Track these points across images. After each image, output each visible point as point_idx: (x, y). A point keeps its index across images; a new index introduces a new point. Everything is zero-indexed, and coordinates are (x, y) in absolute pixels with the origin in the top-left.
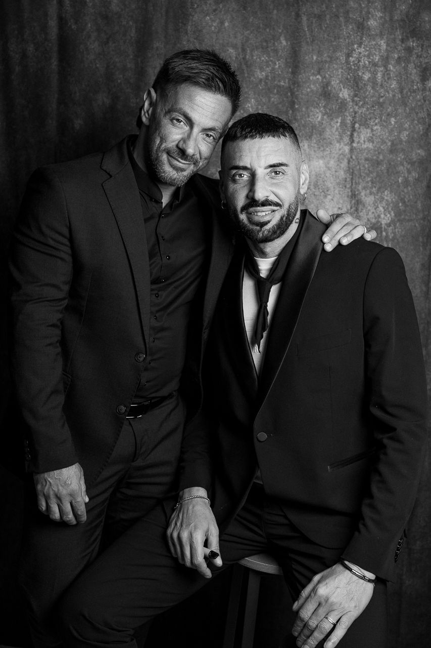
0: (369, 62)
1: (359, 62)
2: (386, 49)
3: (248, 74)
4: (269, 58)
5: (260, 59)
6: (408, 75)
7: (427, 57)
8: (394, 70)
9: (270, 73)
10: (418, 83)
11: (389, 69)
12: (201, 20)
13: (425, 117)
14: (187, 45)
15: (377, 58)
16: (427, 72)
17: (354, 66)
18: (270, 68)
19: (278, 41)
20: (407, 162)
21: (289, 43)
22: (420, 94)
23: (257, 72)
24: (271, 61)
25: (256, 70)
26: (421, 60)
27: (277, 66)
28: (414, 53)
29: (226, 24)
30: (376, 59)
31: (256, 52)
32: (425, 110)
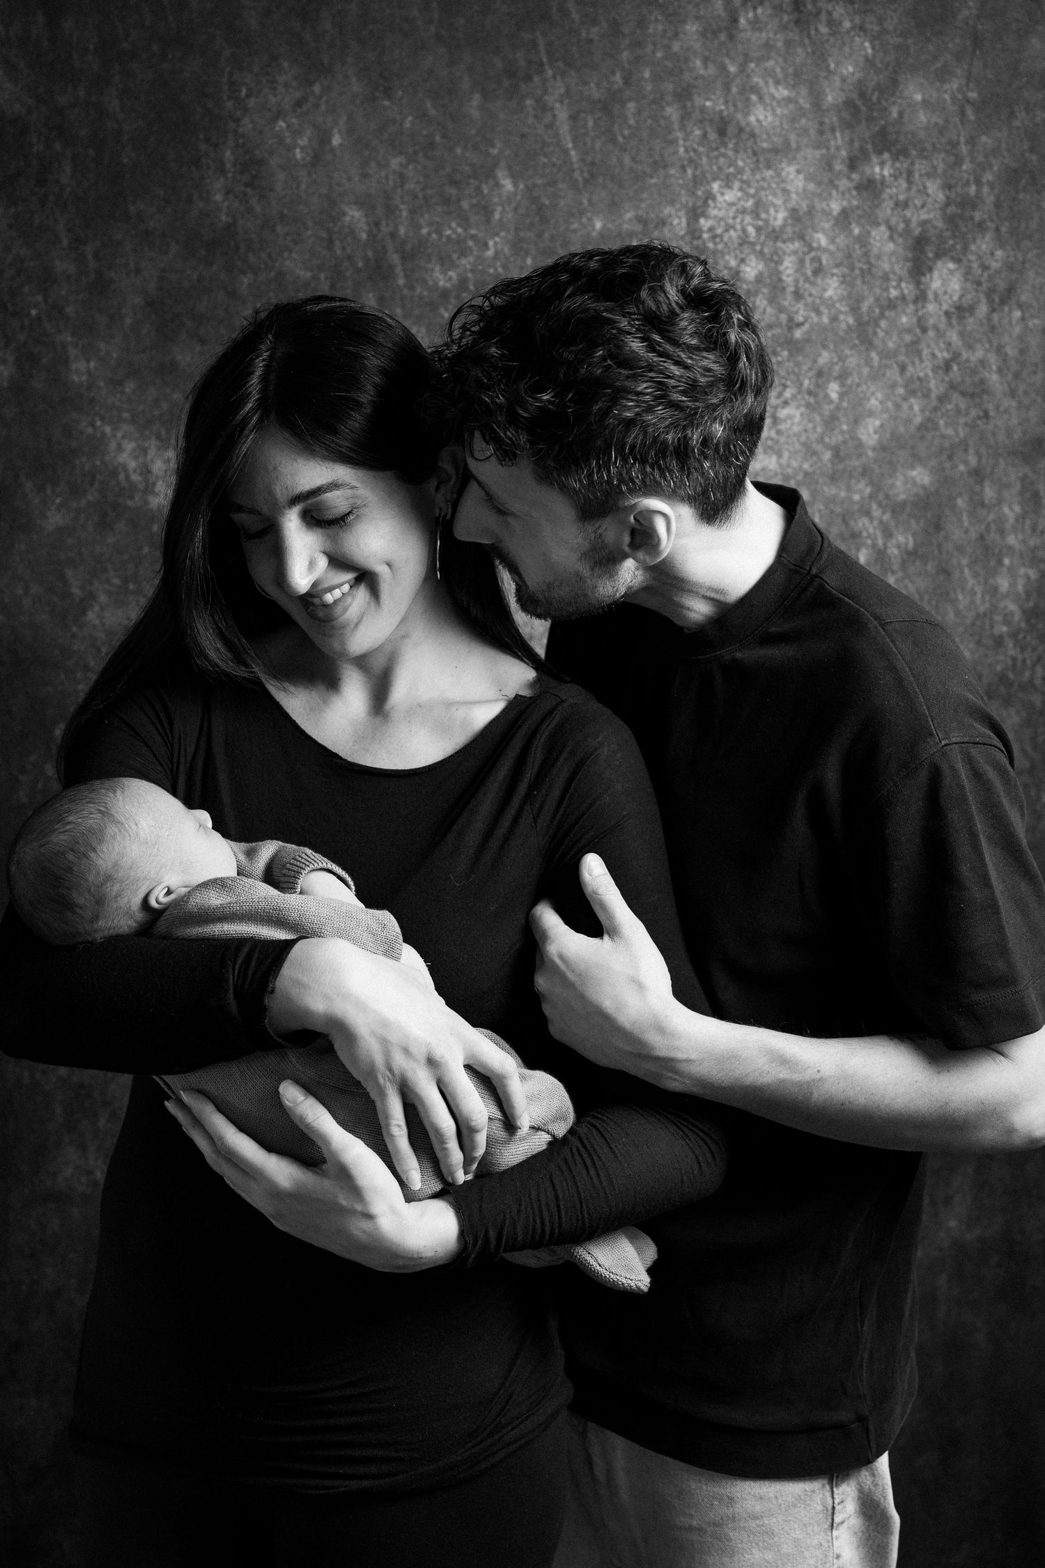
0: (758, 229)
1: (727, 231)
2: (804, 190)
3: (406, 276)
4: (465, 229)
5: (439, 232)
6: (872, 260)
7: (923, 207)
8: (832, 247)
9: (471, 271)
10: (900, 280)
11: (815, 245)
12: (261, 132)
13: (927, 375)
14: (226, 204)
15: (779, 217)
16: (928, 248)
17: (715, 244)
18: (471, 259)
19: (491, 182)
20: (880, 504)
21: (522, 186)
22: (908, 311)
23: (432, 270)
24: (473, 237)
25: (431, 266)
26: (908, 213)
27: (490, 253)
28: (885, 196)
29: (336, 140)
30: (775, 219)
31: (426, 216)
32: (924, 357)
